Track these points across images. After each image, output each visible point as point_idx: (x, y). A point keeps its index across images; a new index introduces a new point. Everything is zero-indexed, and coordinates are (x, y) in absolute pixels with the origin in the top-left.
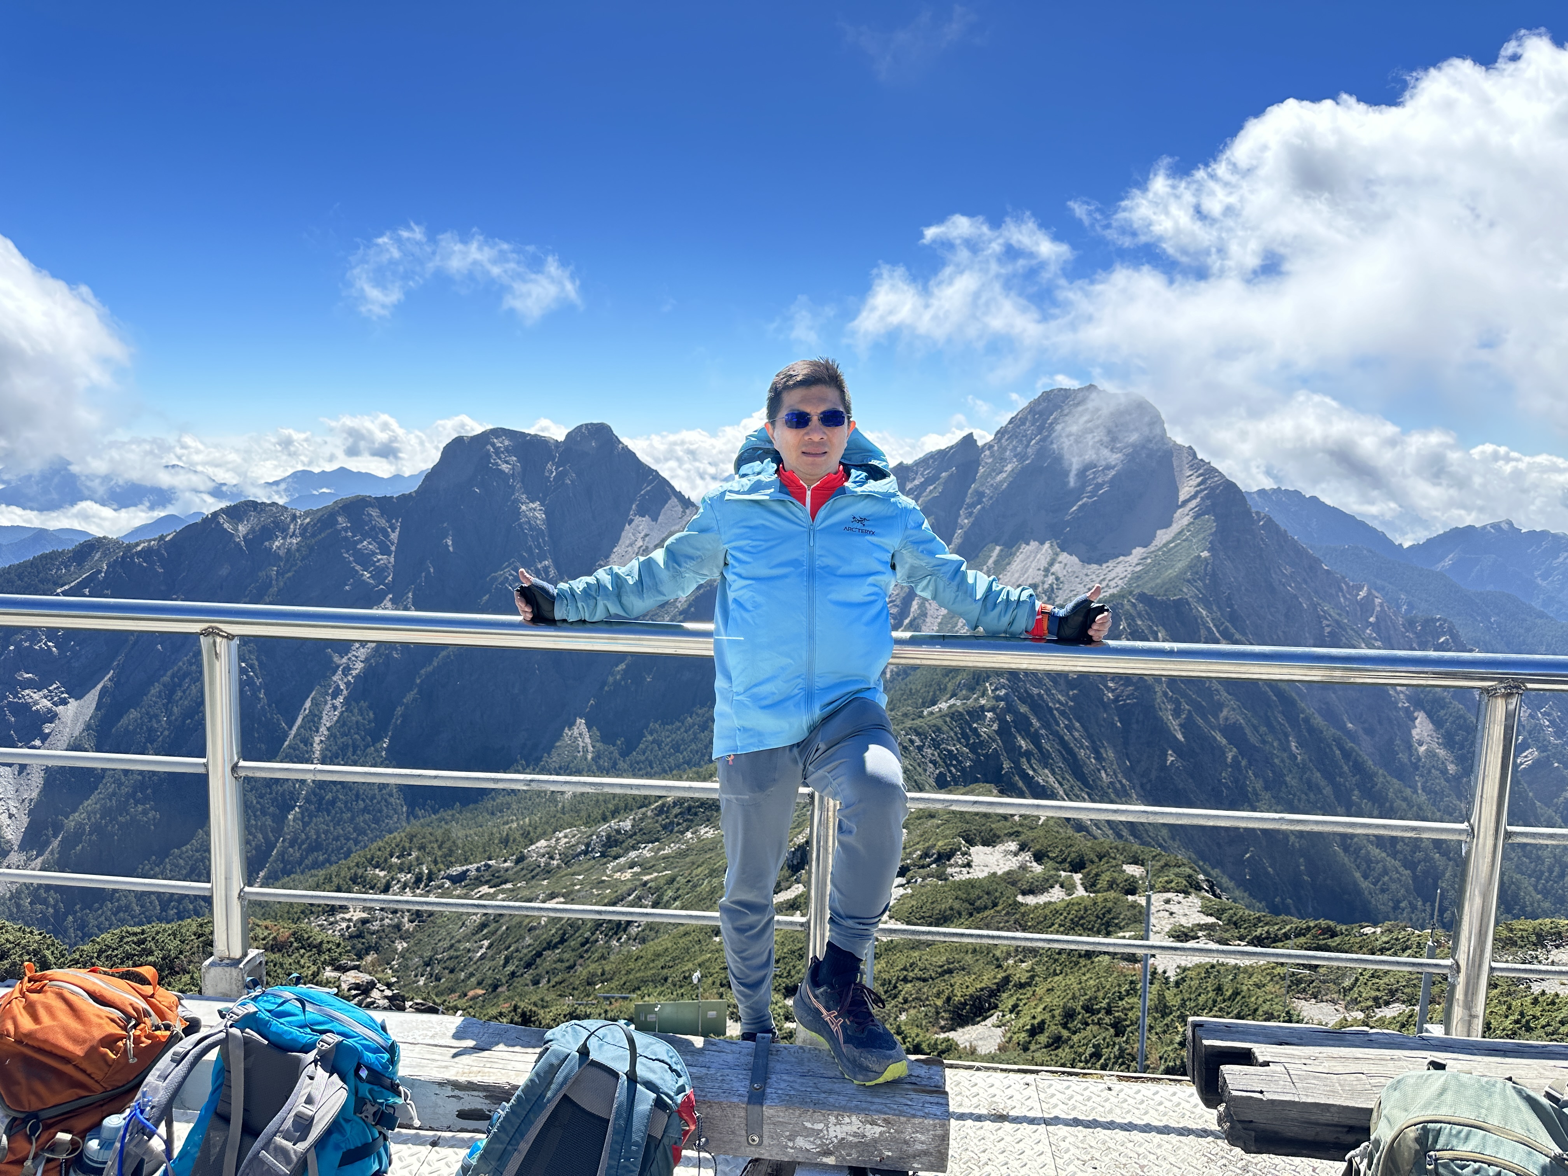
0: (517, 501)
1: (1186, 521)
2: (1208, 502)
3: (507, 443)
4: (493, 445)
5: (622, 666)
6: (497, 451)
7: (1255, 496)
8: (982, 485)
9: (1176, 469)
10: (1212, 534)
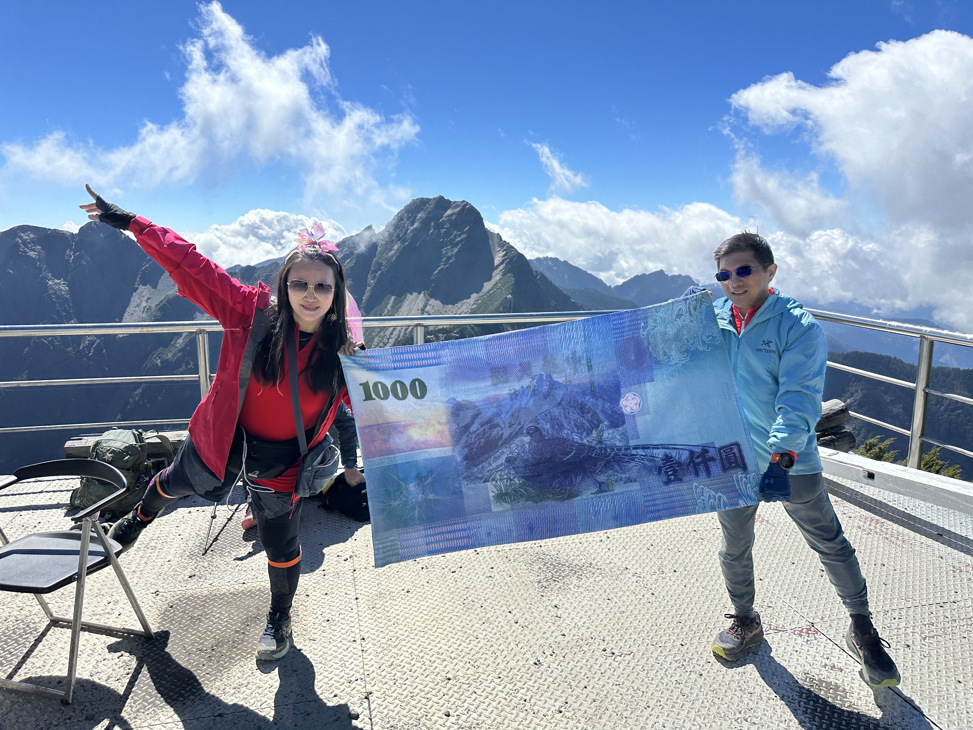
0: (45, 278)
1: (498, 277)
2: (510, 266)
3: (32, 236)
4: (21, 238)
5: (139, 391)
6: (25, 242)
7: (535, 262)
8: (380, 258)
9: (492, 247)
10: (513, 285)
